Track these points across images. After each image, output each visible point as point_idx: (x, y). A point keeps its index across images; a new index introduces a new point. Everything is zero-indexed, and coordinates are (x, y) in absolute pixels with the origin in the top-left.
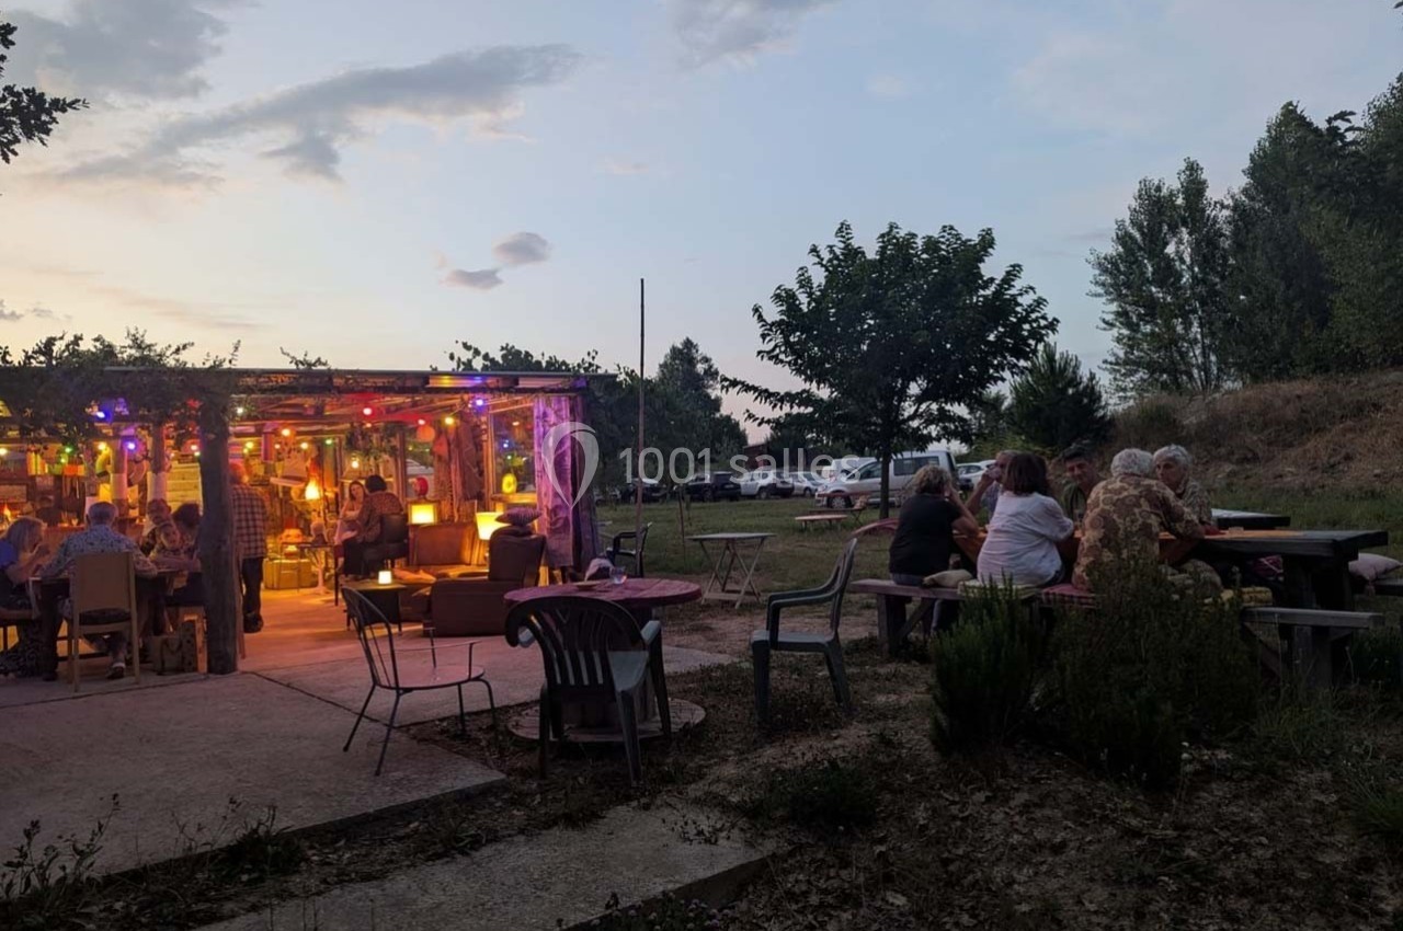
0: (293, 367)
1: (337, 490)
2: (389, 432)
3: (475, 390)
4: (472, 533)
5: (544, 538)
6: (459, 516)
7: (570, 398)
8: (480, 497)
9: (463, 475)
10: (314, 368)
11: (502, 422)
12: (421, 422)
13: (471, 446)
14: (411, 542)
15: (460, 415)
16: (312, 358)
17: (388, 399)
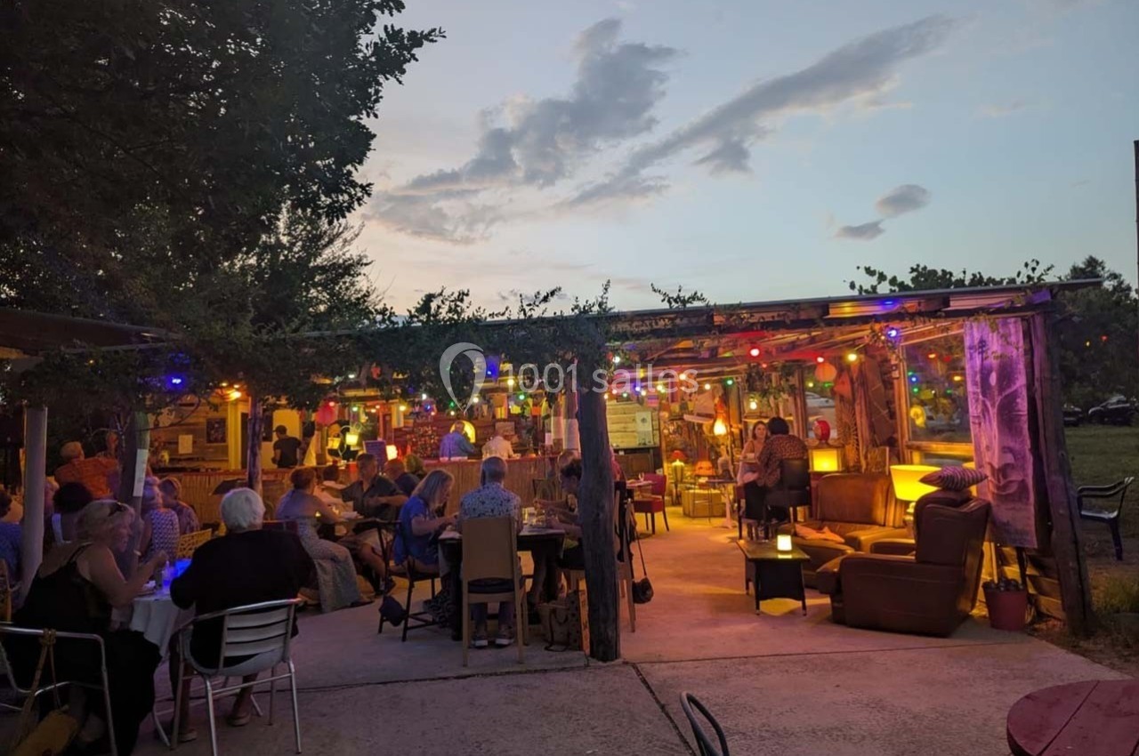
0: (666, 306)
1: (741, 426)
2: (787, 372)
3: (888, 318)
4: (885, 488)
5: (988, 507)
6: (867, 464)
7: (1023, 319)
8: (892, 442)
9: (869, 416)
10: (688, 305)
11: (916, 355)
12: (820, 360)
13: (879, 384)
14: (813, 491)
15: (865, 350)
16: (686, 294)
17: (780, 336)
